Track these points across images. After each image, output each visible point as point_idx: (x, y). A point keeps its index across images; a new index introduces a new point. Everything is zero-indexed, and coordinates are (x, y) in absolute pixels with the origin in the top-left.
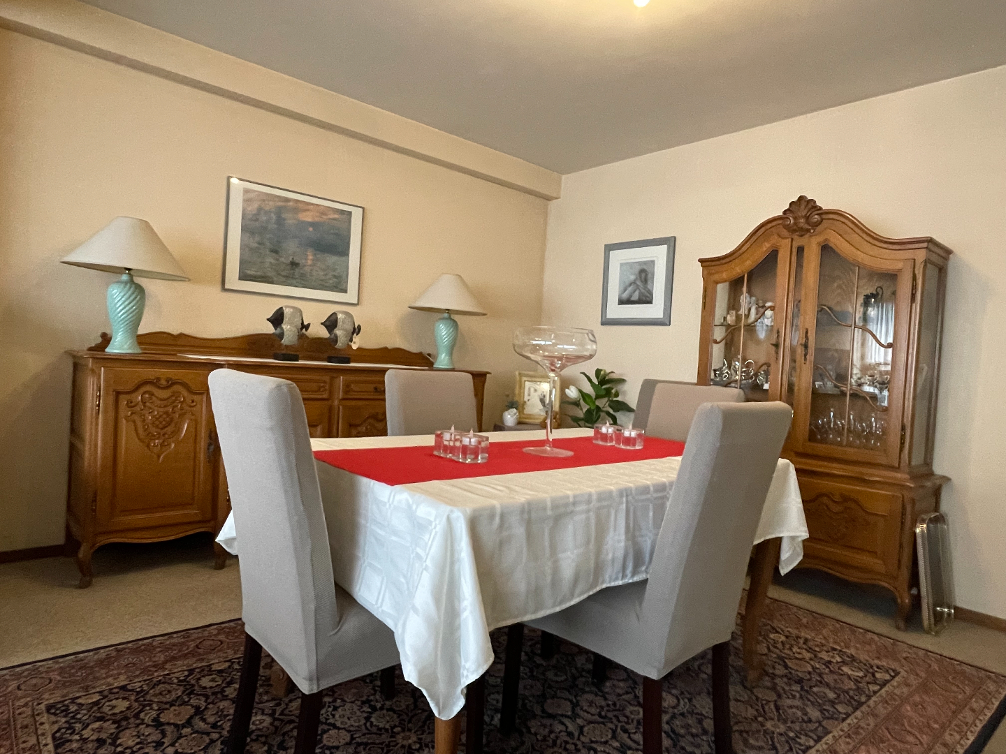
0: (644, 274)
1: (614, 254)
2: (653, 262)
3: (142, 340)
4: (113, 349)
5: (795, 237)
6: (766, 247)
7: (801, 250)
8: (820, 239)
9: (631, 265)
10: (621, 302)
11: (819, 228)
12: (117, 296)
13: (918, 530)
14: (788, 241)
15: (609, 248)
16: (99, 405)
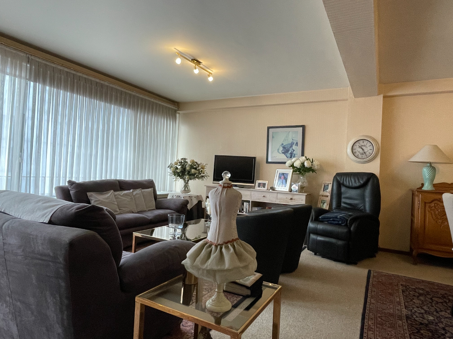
3: (434, 185)
4: (425, 188)
12: (426, 172)
16: (419, 206)
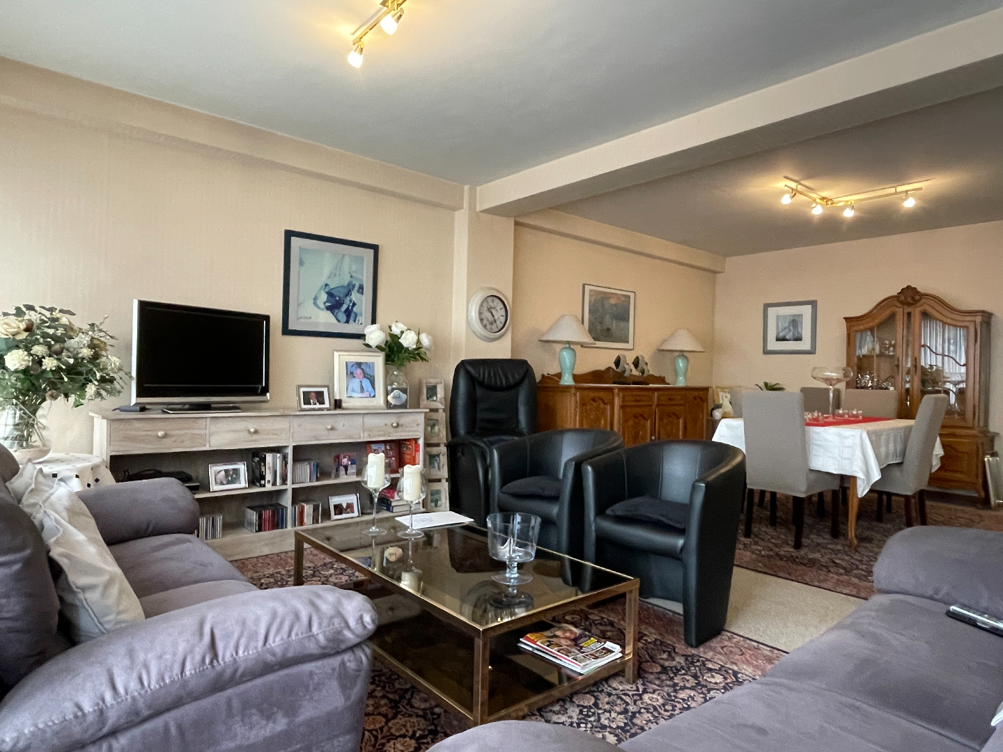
0: (795, 322)
1: (771, 310)
2: (801, 315)
3: (575, 377)
4: (563, 382)
5: (905, 307)
6: (888, 312)
7: (909, 314)
8: (922, 308)
9: (785, 317)
10: (778, 339)
11: (919, 304)
13: (986, 459)
14: (901, 309)
15: (767, 306)
